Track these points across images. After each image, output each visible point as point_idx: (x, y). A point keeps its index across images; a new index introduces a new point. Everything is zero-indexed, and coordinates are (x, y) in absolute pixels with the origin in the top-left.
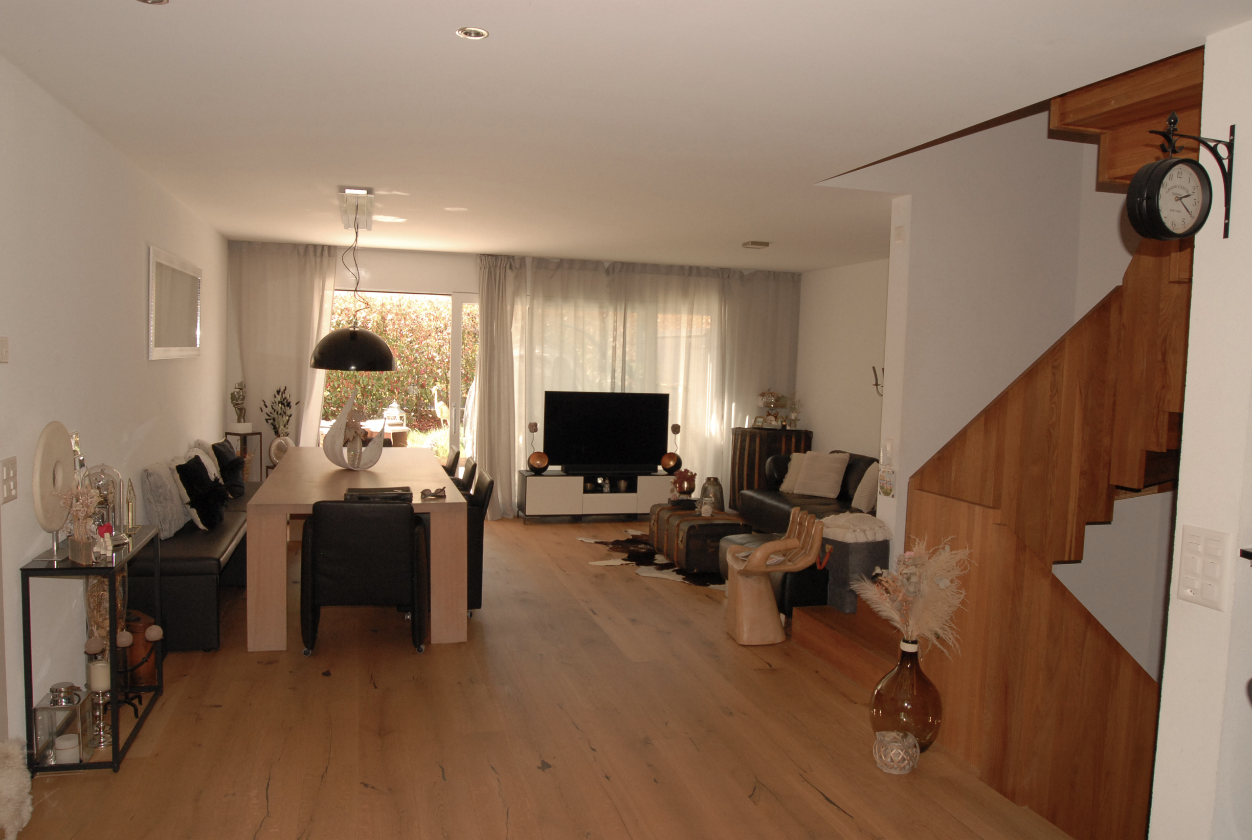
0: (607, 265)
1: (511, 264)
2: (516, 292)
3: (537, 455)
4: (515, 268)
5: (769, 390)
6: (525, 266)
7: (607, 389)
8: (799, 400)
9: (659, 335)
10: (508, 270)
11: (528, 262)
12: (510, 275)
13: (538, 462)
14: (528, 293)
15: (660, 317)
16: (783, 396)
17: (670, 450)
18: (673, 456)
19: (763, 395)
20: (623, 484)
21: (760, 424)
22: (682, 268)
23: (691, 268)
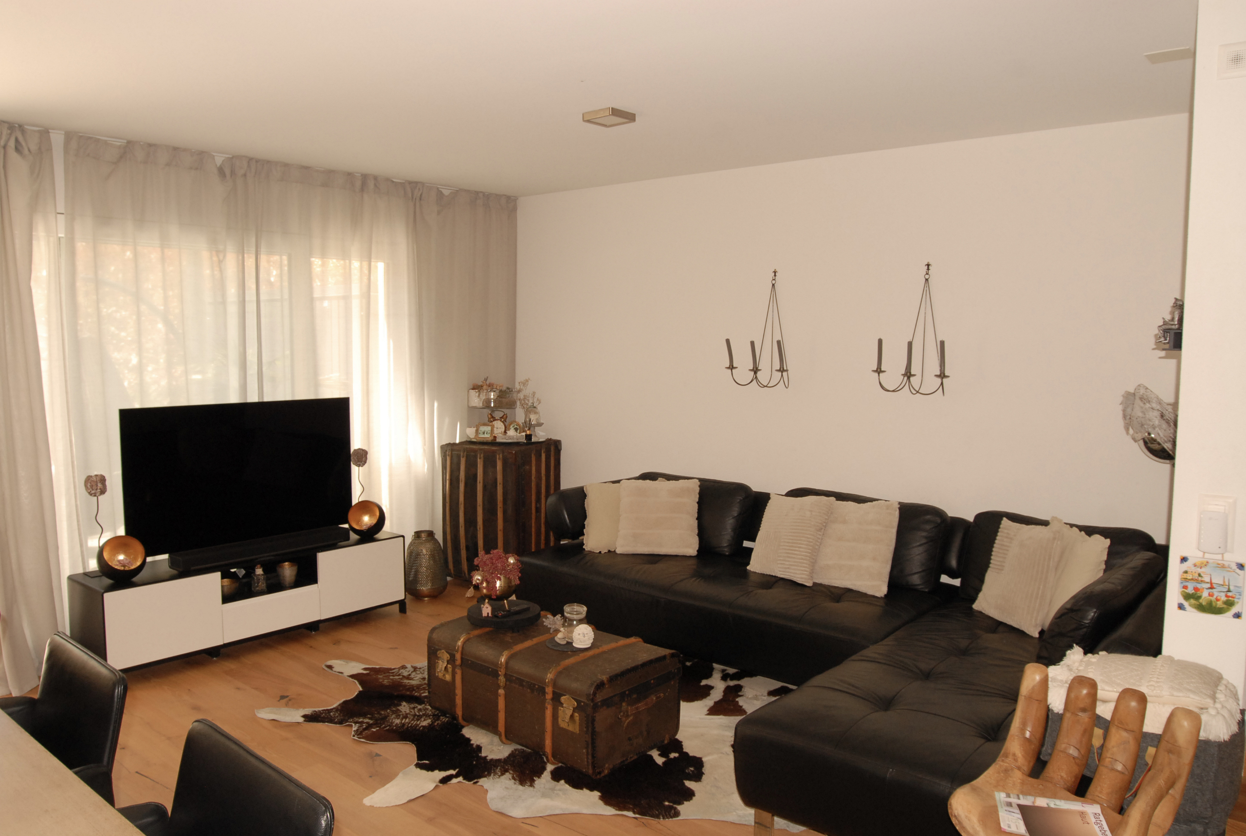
0: (219, 160)
1: (17, 140)
2: (35, 205)
3: (116, 543)
4: (29, 150)
5: (486, 380)
6: (50, 149)
7: (233, 398)
8: (534, 394)
9: (317, 294)
10: (12, 154)
11: (57, 139)
12: (19, 166)
13: (121, 557)
14: (61, 209)
15: (316, 262)
16: (508, 388)
17: (357, 496)
18: (367, 506)
19: (477, 388)
20: (288, 571)
21: (486, 436)
22: (350, 175)
23: (365, 177)
